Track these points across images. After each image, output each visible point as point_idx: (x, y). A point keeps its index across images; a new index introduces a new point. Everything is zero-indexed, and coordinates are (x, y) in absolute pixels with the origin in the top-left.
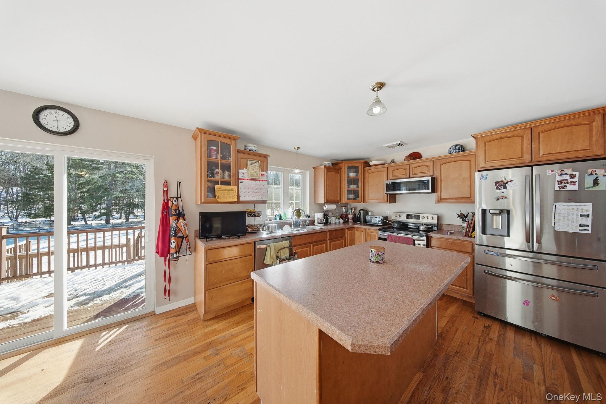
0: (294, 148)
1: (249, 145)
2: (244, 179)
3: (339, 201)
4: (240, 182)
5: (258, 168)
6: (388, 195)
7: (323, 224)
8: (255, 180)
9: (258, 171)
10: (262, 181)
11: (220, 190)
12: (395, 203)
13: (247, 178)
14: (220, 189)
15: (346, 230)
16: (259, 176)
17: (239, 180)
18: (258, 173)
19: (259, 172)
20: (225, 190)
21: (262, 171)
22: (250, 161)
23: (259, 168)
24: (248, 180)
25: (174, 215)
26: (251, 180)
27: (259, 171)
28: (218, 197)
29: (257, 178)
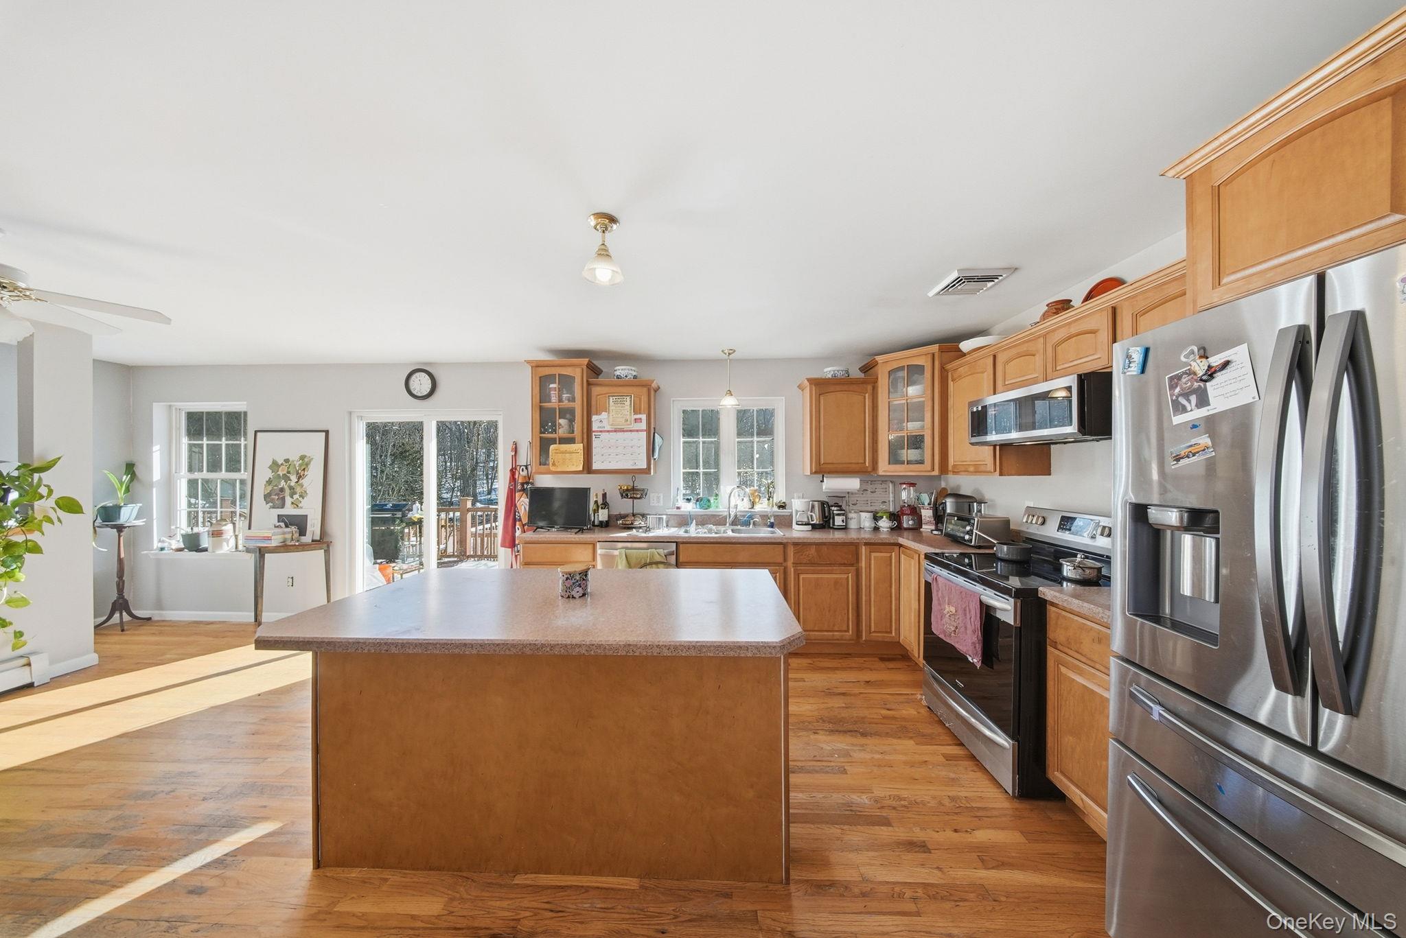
0: (723, 351)
1: (617, 368)
2: (601, 431)
3: (870, 469)
4: (594, 437)
5: (628, 407)
6: (998, 447)
7: (809, 527)
8: (623, 431)
9: (629, 413)
10: (637, 431)
11: (557, 453)
12: (1050, 475)
13: (608, 428)
14: (557, 451)
15: (864, 547)
16: (629, 422)
17: (594, 434)
18: (628, 417)
19: (631, 415)
20: (565, 452)
21: (635, 413)
22: (614, 398)
23: (631, 407)
24: (608, 431)
25: (520, 491)
26: (615, 431)
27: (631, 413)
28: (554, 464)
29: (626, 427)
